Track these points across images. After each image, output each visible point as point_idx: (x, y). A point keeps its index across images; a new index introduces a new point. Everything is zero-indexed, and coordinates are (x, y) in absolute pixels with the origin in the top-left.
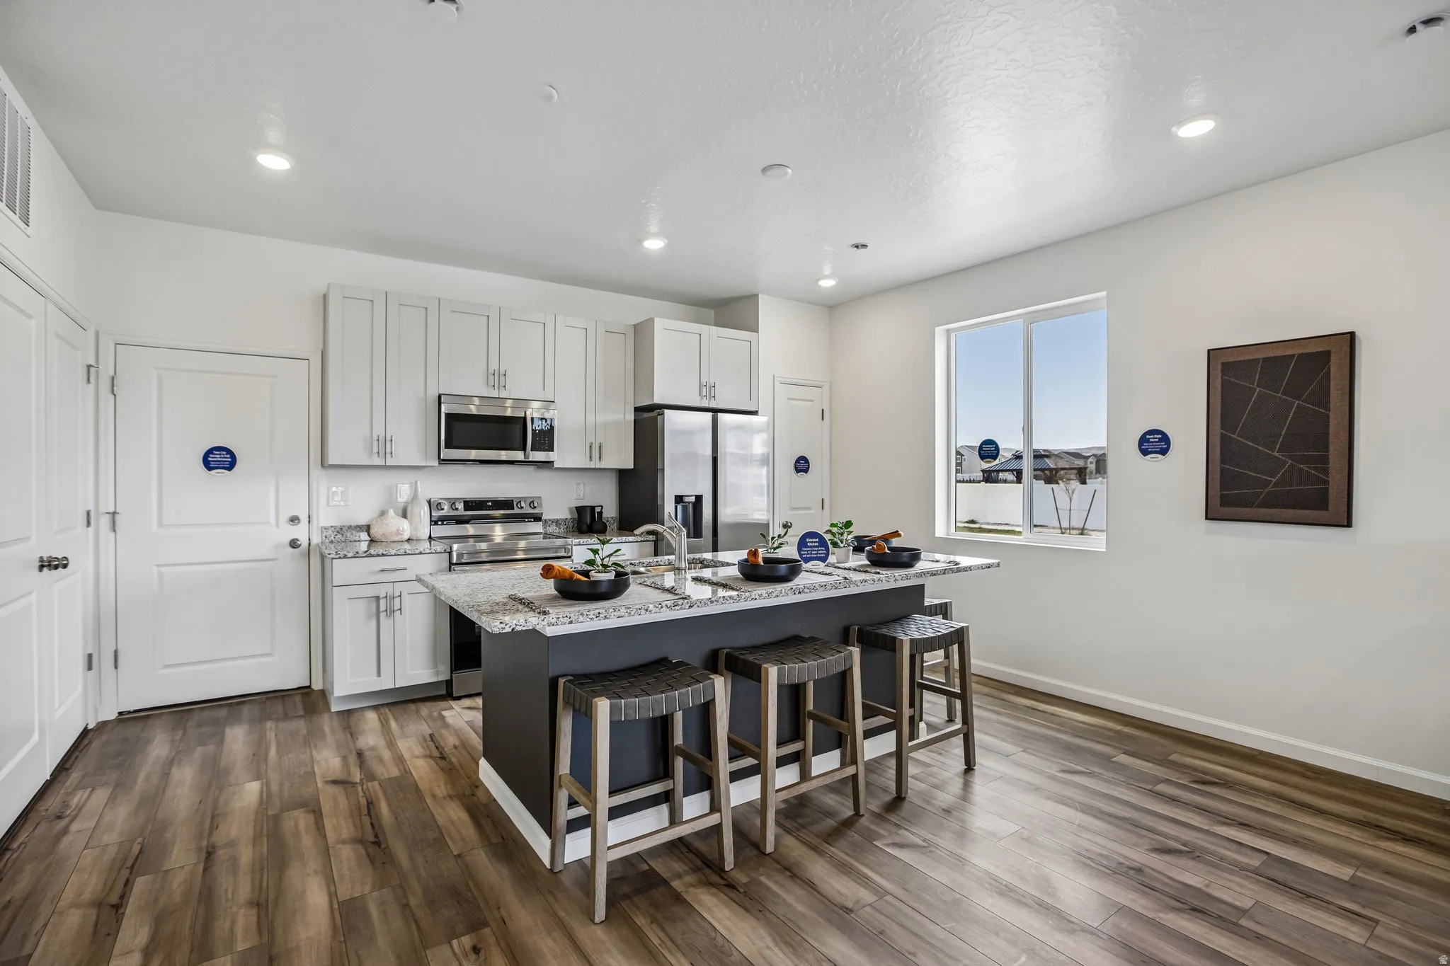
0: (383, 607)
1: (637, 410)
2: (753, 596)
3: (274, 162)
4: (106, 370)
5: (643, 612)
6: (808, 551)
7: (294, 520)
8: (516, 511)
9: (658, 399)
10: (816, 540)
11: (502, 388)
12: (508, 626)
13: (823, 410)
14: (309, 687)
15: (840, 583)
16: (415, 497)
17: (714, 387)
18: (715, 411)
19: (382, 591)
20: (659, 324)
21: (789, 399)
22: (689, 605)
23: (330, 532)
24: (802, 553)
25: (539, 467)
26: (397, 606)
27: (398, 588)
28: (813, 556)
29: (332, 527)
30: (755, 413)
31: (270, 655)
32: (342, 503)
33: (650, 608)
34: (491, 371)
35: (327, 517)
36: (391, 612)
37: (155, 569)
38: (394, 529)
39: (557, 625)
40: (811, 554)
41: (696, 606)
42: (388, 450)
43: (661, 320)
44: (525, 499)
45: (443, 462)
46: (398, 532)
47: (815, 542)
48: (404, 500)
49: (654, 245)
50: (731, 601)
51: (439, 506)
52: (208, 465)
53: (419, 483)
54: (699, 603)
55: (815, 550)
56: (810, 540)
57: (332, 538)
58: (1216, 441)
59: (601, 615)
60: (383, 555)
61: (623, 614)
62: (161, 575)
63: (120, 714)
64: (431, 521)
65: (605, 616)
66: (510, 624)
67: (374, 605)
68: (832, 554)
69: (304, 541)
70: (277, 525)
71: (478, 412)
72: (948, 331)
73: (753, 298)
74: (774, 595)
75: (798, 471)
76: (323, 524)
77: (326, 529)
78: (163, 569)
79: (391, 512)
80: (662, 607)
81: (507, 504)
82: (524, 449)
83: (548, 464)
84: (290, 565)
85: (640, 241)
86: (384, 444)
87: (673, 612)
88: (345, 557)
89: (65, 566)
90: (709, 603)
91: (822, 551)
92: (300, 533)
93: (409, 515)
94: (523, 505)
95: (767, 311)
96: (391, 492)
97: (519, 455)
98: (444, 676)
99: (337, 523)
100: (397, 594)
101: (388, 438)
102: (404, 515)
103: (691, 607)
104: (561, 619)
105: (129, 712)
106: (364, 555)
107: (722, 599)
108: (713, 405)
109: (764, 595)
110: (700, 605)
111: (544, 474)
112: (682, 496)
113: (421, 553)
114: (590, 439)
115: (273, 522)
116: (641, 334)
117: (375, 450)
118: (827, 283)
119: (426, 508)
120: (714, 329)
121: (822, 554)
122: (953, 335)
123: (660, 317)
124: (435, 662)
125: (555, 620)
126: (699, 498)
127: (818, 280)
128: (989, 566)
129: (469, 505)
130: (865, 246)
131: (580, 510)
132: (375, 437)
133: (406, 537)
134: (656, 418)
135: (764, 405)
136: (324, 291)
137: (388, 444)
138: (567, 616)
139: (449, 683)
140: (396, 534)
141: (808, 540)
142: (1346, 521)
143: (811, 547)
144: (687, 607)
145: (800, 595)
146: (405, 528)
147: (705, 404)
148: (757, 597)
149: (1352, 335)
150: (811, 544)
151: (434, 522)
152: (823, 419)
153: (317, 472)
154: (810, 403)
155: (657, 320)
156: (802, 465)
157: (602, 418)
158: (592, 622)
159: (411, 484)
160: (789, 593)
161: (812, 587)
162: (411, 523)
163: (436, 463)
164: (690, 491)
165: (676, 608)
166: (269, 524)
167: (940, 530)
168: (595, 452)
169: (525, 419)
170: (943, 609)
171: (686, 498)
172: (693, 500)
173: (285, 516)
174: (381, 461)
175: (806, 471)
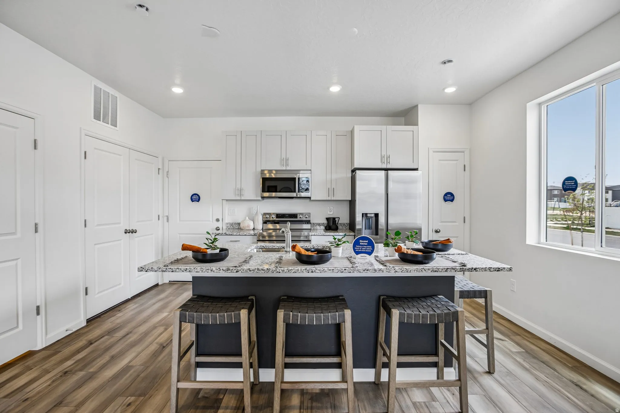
1: (352, 171)
2: (278, 270)
3: (178, 90)
4: (166, 170)
5: (210, 271)
6: (359, 248)
7: (218, 220)
8: (298, 219)
9: (356, 166)
10: (366, 241)
11: (287, 166)
12: (144, 269)
13: (465, 166)
15: (345, 269)
16: (257, 212)
17: (389, 157)
18: (386, 170)
20: (357, 129)
21: (440, 160)
22: (236, 270)
23: (228, 225)
24: (356, 248)
25: (304, 199)
28: (363, 251)
29: (229, 223)
30: (416, 169)
33: (213, 270)
34: (282, 159)
35: (228, 219)
37: (178, 235)
38: (246, 225)
39: (166, 272)
40: (362, 249)
41: (240, 272)
42: (242, 193)
43: (358, 126)
44: (303, 214)
45: (263, 198)
46: (248, 226)
47: (365, 243)
49: (335, 89)
50: (263, 272)
51: (266, 216)
52: (192, 200)
53: (258, 207)
54: (242, 271)
55: (365, 248)
56: (362, 241)
57: (229, 227)
59: (187, 270)
61: (199, 271)
62: (180, 236)
63: (170, 281)
65: (190, 271)
66: (145, 269)
68: (376, 251)
69: (221, 228)
70: (212, 222)
71: (275, 176)
72: (540, 104)
73: (416, 107)
74: (293, 271)
75: (446, 200)
76: (227, 222)
78: (180, 235)
79: (247, 219)
80: (220, 270)
81: (295, 216)
82: (295, 192)
83: (308, 198)
85: (328, 88)
86: (240, 191)
87: (226, 273)
89: (135, 232)
90: (248, 271)
91: (369, 248)
92: (220, 225)
93: (253, 220)
94: (301, 216)
96: (250, 210)
97: (294, 195)
99: (231, 222)
101: (242, 189)
103: (237, 272)
104: (168, 269)
105: (172, 281)
106: (224, 234)
107: (256, 270)
108: (389, 166)
109: (286, 271)
110: (243, 272)
111: (308, 203)
113: (245, 235)
114: (328, 186)
115: (211, 220)
116: (353, 134)
117: (237, 193)
118: (450, 90)
119: (261, 217)
120: (389, 127)
121: (369, 250)
122: (544, 106)
125: (165, 269)
126: (377, 215)
127: (444, 89)
128: (498, 270)
129: (278, 216)
130: (450, 61)
131: (328, 219)
132: (237, 189)
133: (252, 228)
135: (422, 165)
137: (242, 191)
138: (171, 268)
140: (247, 227)
141: (360, 241)
143: (362, 245)
144: (235, 271)
145: (312, 273)
146: (252, 225)
147: (384, 166)
148: (281, 271)
150: (362, 244)
151: (264, 223)
152: (465, 170)
153: (225, 202)
154: (455, 162)
155: (356, 127)
156: (449, 197)
157: (334, 176)
158: (183, 273)
160: (304, 271)
161: (322, 270)
162: (254, 223)
163: (260, 198)
164: (371, 211)
165: (229, 271)
166: (209, 221)
167: (531, 239)
168: (331, 193)
169: (295, 178)
170: (483, 295)
171: (369, 215)
172: (373, 215)
173: (215, 219)
174: (239, 198)
175: (452, 200)
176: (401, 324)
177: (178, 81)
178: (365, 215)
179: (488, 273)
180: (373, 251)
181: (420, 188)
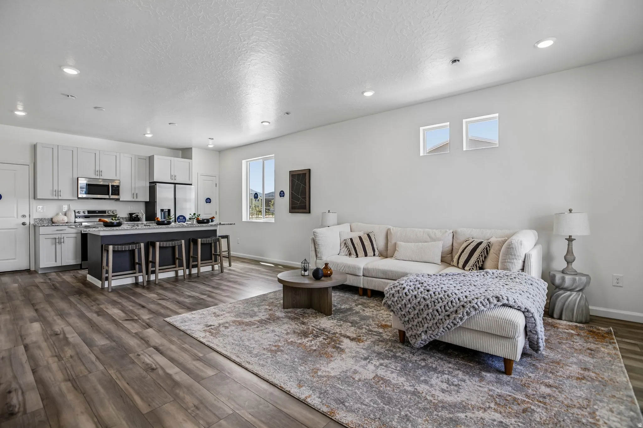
0: (57, 241)
1: (150, 183)
3: (20, 113)
7: (24, 216)
8: (107, 214)
9: (155, 180)
10: (182, 217)
11: (101, 176)
13: (216, 184)
14: (30, 269)
16: (69, 209)
17: (176, 176)
18: (176, 184)
19: (57, 236)
21: (203, 180)
23: (37, 220)
25: (116, 200)
26: (62, 241)
27: (63, 235)
28: (181, 221)
29: (38, 218)
30: (191, 185)
31: (15, 259)
32: (42, 211)
34: (97, 170)
35: (36, 216)
36: (60, 243)
38: (61, 219)
42: (59, 194)
44: (110, 211)
45: (79, 198)
46: (63, 220)
48: (66, 210)
51: (79, 212)
53: (71, 205)
57: (38, 222)
58: (291, 193)
60: (57, 226)
64: (75, 217)
67: (54, 241)
69: (28, 223)
70: (17, 217)
72: (246, 162)
73: (190, 149)
75: (207, 202)
76: (34, 217)
77: (36, 219)
79: (60, 214)
81: (104, 212)
82: (108, 194)
83: (118, 200)
84: (22, 231)
85: (144, 134)
88: (44, 226)
92: (26, 220)
93: (67, 215)
94: (109, 212)
95: (194, 153)
96: (61, 208)
97: (107, 197)
98: (79, 262)
99: (40, 217)
100: (62, 237)
101: (59, 191)
102: (65, 215)
106: (50, 226)
108: (175, 182)
111: (117, 202)
112: (163, 209)
114: (133, 192)
115: (16, 216)
116: (151, 159)
117: (54, 194)
118: (211, 146)
119: (74, 213)
120: (175, 159)
122: (248, 163)
123: (157, 155)
124: (76, 258)
126: (169, 210)
127: (208, 145)
129: (90, 212)
131: (130, 214)
132: (54, 190)
133: (66, 221)
134: (154, 186)
135: (194, 182)
136: (35, 143)
137: (59, 193)
139: (81, 265)
141: (180, 217)
142: (309, 212)
143: (181, 219)
146: (66, 219)
147: (172, 181)
149: (309, 170)
151: (76, 217)
152: (216, 186)
153: (32, 201)
154: (211, 181)
155: (155, 156)
156: (208, 201)
157: (137, 185)
159: (68, 205)
162: (68, 217)
163: (77, 199)
164: (166, 208)
166: (14, 217)
167: (244, 219)
168: (135, 196)
169: (109, 186)
170: (226, 237)
171: (164, 210)
172: (167, 210)
173: (20, 215)
174: (56, 198)
175: (210, 202)
176: (201, 244)
177: (20, 107)
178: (162, 210)
179: (228, 225)
180: (185, 221)
181: (193, 196)
